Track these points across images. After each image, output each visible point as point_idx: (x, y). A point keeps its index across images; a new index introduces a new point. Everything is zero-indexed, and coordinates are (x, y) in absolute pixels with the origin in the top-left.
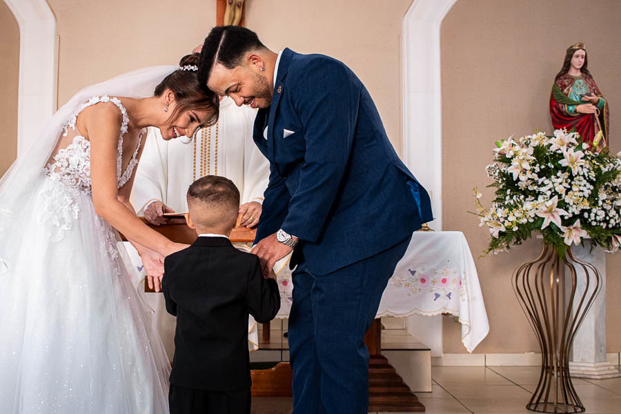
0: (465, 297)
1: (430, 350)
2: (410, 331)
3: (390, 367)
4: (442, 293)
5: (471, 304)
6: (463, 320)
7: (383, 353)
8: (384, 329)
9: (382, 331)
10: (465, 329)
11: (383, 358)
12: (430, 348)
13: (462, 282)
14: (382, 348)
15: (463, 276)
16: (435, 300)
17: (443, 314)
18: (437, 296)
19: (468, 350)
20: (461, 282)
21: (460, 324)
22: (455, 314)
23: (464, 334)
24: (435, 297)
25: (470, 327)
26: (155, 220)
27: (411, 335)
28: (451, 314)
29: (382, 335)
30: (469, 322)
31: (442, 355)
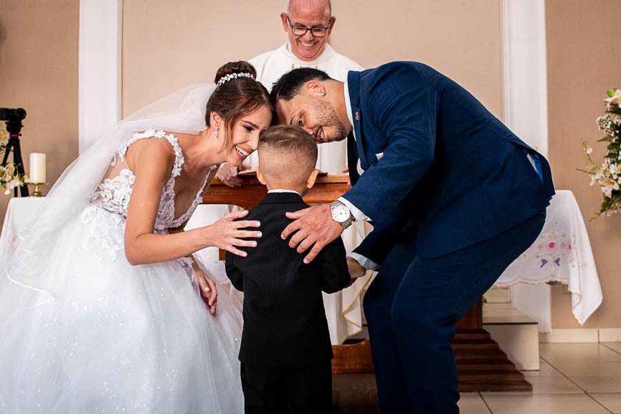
0: (575, 263)
1: (537, 323)
2: (515, 304)
3: (494, 342)
4: (550, 260)
5: (581, 271)
6: (574, 288)
7: (484, 327)
8: (486, 302)
9: (485, 305)
10: (575, 299)
11: (485, 332)
12: (536, 321)
13: (572, 246)
14: (484, 322)
15: (573, 239)
16: (542, 267)
17: (551, 283)
18: (544, 262)
19: (580, 322)
20: (570, 247)
21: (570, 293)
22: (564, 282)
23: (574, 305)
24: (541, 264)
25: (581, 296)
26: (229, 181)
27: (516, 309)
28: (560, 283)
29: (484, 309)
30: (580, 290)
31: (551, 330)
